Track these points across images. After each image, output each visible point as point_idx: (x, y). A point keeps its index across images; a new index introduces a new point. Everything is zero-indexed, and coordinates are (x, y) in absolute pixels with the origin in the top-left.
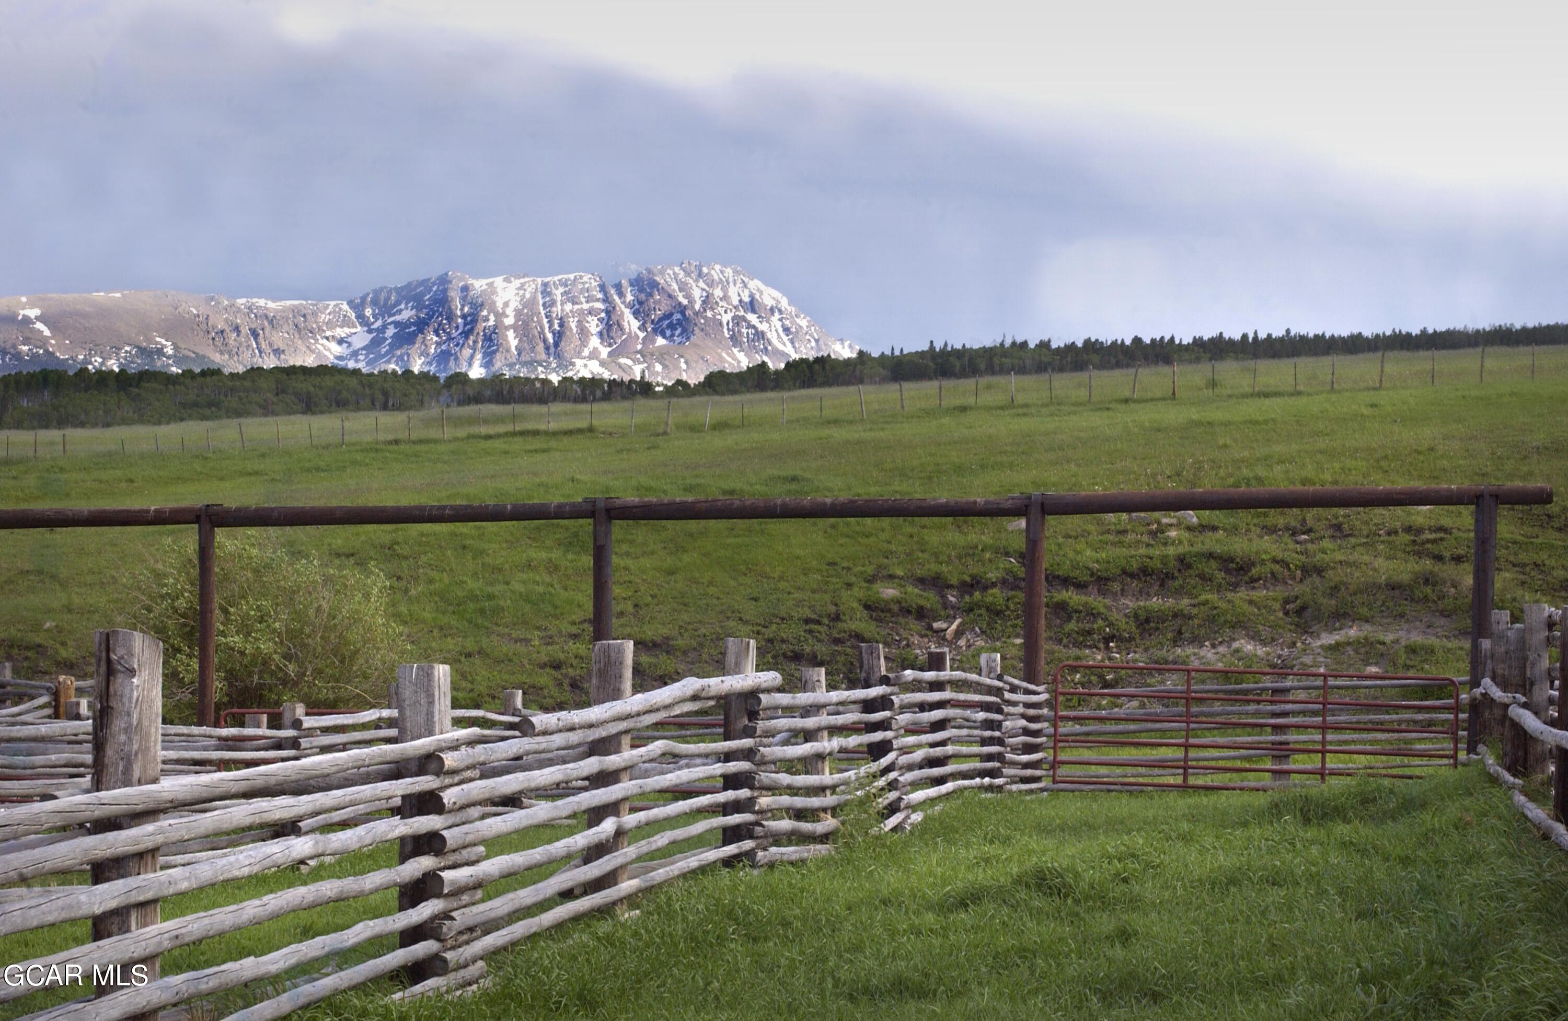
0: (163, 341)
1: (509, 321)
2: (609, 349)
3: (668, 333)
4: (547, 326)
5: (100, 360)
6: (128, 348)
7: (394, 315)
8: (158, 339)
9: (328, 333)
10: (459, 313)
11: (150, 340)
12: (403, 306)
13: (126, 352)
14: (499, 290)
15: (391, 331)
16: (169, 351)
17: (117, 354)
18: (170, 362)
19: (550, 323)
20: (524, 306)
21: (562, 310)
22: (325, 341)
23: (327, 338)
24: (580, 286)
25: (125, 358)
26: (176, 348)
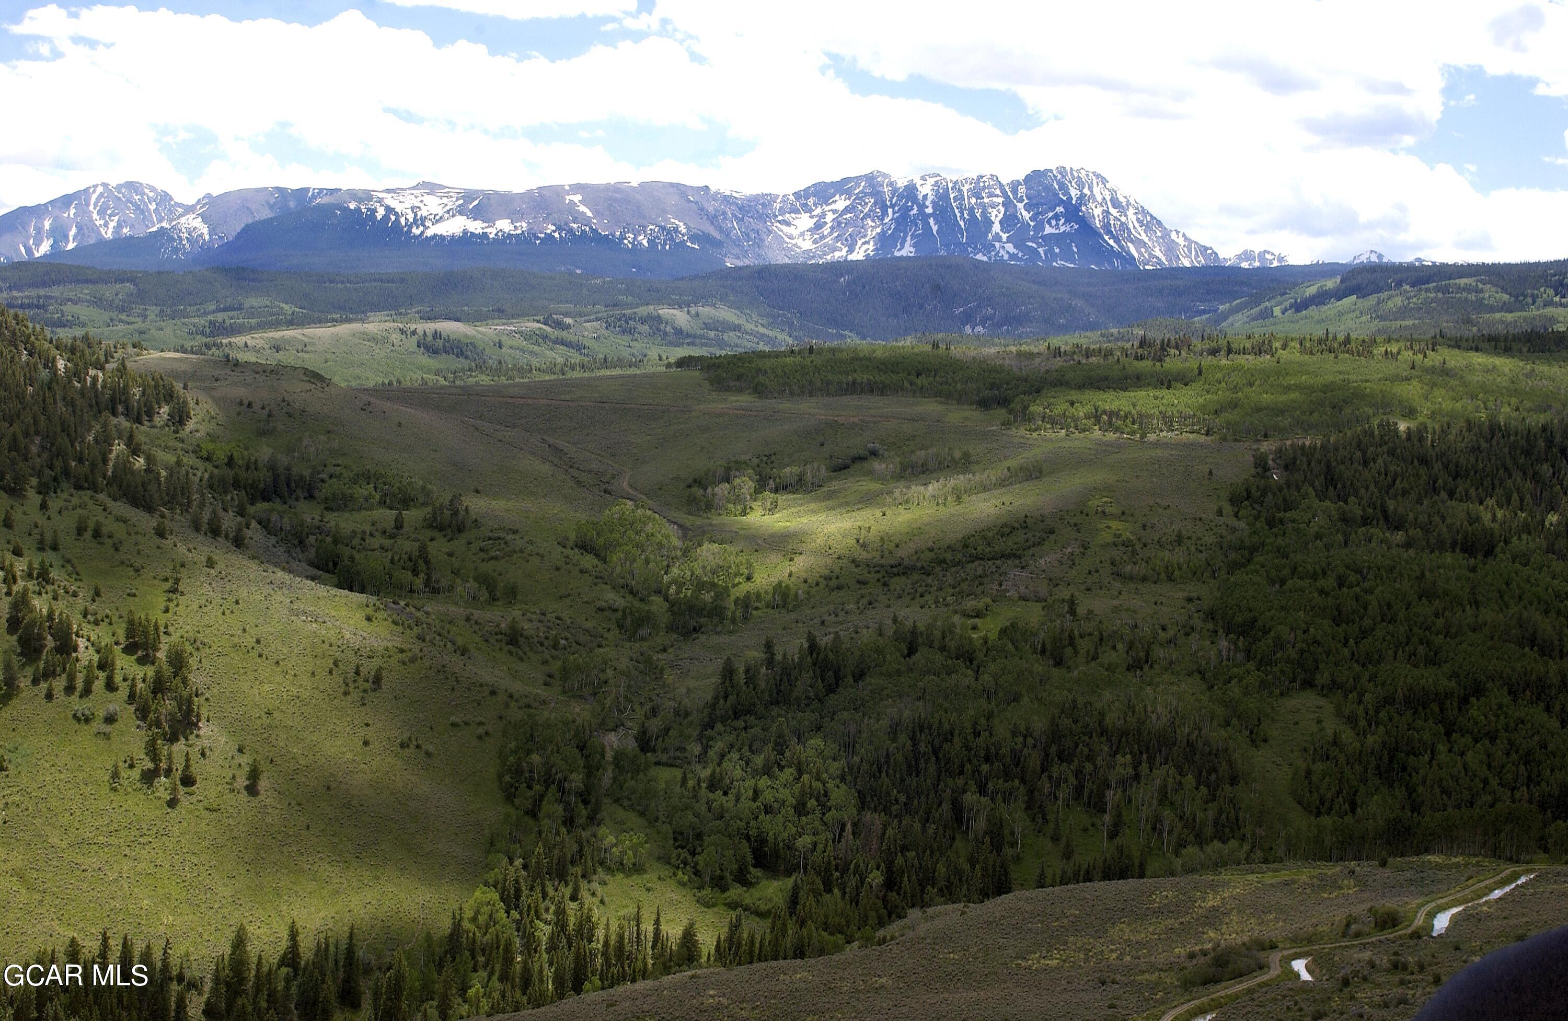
0: (677, 222)
1: (929, 210)
2: (1007, 235)
3: (1054, 222)
4: (958, 215)
5: (632, 236)
6: (652, 227)
7: (830, 204)
8: (672, 220)
9: (780, 218)
10: (888, 203)
11: (667, 220)
12: (837, 197)
13: (651, 230)
14: (918, 186)
15: (830, 217)
16: (683, 229)
17: (645, 232)
18: (685, 238)
19: (962, 212)
20: (940, 200)
21: (969, 203)
22: (778, 224)
23: (779, 222)
24: (982, 184)
25: (651, 234)
26: (687, 227)
